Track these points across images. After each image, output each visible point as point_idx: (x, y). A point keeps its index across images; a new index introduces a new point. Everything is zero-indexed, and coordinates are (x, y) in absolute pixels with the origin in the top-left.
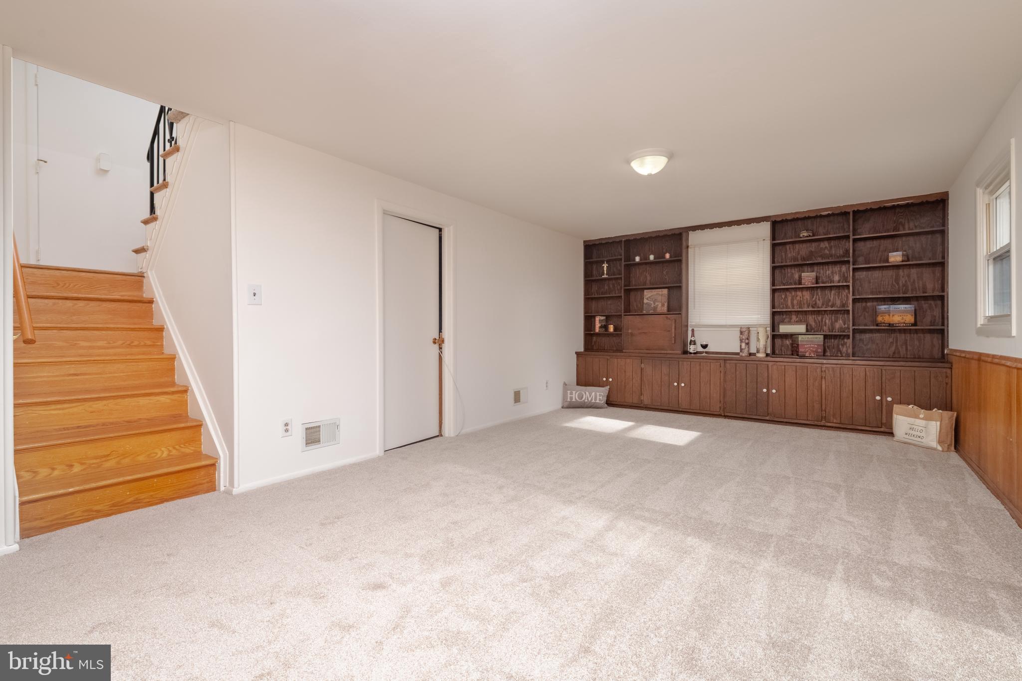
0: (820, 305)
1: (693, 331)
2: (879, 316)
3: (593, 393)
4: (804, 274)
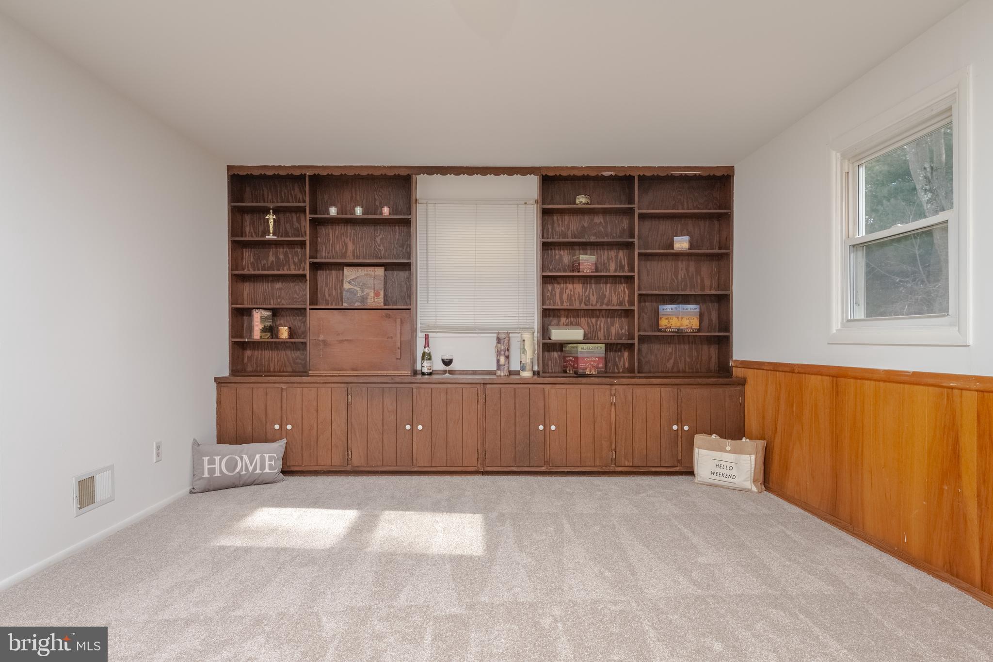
0: (594, 303)
1: (427, 337)
2: (663, 319)
3: (258, 456)
4: (582, 257)
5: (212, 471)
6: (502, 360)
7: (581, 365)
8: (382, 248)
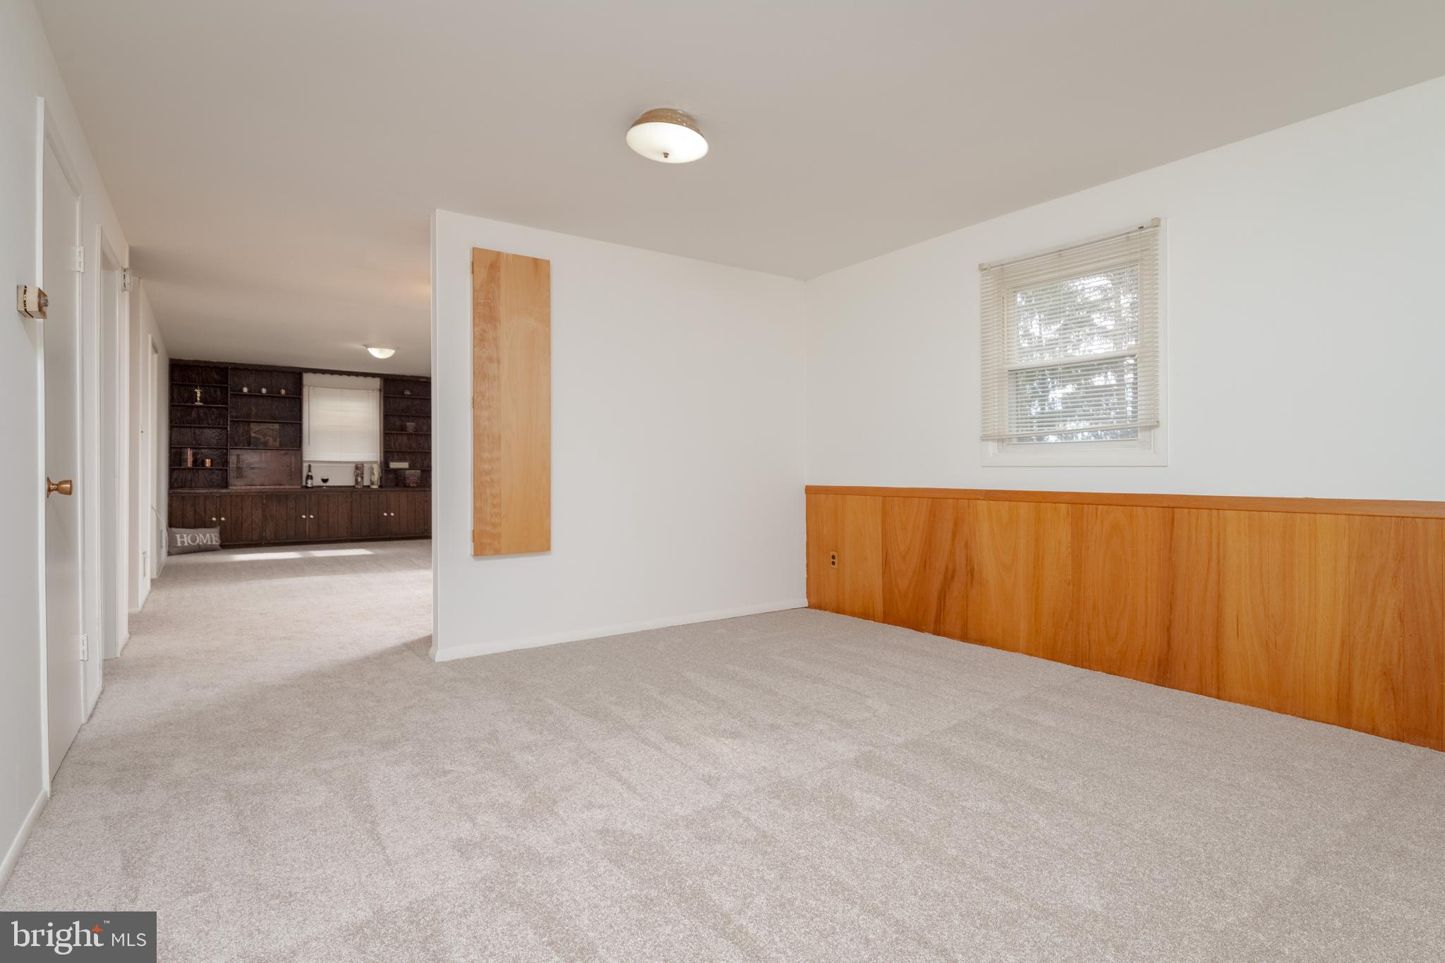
1: (310, 466)
3: (208, 535)
4: (408, 424)
5: (183, 542)
6: (359, 479)
7: (408, 481)
8: (277, 412)
